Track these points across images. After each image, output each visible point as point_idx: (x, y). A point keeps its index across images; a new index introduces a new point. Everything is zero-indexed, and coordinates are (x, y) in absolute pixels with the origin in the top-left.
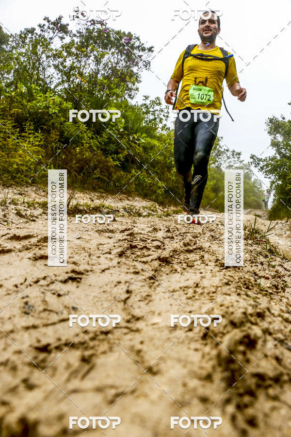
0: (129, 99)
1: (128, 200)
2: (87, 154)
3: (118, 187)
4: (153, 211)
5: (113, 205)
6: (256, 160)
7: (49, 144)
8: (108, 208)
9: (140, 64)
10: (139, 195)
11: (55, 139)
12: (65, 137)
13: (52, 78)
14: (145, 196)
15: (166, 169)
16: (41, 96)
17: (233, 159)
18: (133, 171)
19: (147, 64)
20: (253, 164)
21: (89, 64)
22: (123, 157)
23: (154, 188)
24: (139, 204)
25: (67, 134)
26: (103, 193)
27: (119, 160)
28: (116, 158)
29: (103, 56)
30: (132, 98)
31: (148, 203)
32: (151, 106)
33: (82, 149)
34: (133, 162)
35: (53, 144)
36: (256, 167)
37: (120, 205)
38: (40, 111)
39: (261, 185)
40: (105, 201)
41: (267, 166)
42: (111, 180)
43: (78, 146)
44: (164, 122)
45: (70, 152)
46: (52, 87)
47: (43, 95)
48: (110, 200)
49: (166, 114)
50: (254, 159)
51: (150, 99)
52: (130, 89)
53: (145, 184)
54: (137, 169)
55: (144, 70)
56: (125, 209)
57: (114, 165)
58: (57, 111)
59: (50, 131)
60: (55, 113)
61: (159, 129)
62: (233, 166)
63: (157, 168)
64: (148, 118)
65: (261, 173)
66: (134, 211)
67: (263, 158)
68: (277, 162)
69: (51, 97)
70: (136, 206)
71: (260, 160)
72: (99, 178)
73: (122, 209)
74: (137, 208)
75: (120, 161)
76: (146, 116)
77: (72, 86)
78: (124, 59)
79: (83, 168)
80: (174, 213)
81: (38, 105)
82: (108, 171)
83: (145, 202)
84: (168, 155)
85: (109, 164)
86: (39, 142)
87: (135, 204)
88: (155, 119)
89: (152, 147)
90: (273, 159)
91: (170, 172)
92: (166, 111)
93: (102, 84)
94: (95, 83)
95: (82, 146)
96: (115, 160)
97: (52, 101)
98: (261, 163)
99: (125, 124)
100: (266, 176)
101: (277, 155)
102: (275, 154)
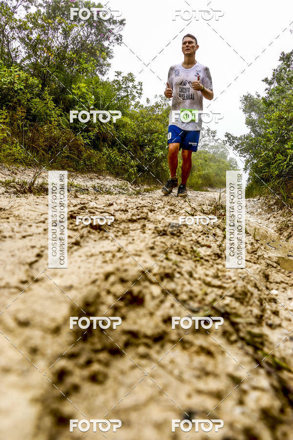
0: (99, 75)
1: (99, 179)
2: (56, 132)
3: (88, 165)
4: (123, 189)
5: (82, 184)
6: (231, 139)
7: (15, 121)
8: (76, 187)
9: (112, 38)
10: (111, 174)
11: (22, 117)
12: (32, 115)
13: (17, 52)
14: (117, 175)
15: (138, 147)
16: (5, 71)
17: (208, 137)
18: (105, 150)
19: (119, 39)
20: (228, 142)
21: (57, 37)
22: (93, 135)
23: (126, 167)
24: (110, 182)
25: (35, 111)
26: (72, 172)
27: (89, 137)
28: (86, 137)
29: (71, 29)
30: (103, 75)
31: (119, 182)
32: (124, 82)
33: (50, 126)
34: (105, 140)
35: (19, 122)
36: (231, 145)
37: (90, 184)
38: (4, 86)
39: (236, 164)
40: (74, 180)
41: (242, 144)
42: (80, 159)
43: (46, 124)
44: (137, 100)
45: (37, 130)
46: (18, 61)
47: (7, 70)
48: (79, 179)
49: (139, 91)
50: (229, 138)
51: (123, 75)
52: (102, 66)
53: (116, 163)
54: (109, 148)
55: (116, 44)
56: (94, 187)
57: (85, 143)
58: (22, 87)
59: (16, 108)
60: (21, 89)
61: (132, 107)
62: (208, 145)
63: (129, 146)
64: (119, 95)
65: (236, 152)
66: (104, 190)
67: (239, 137)
68: (252, 140)
69: (16, 72)
70: (107, 185)
71: (235, 138)
72: (68, 157)
73: (91, 188)
74: (108, 187)
75: (91, 139)
76: (118, 93)
77: (39, 61)
78: (95, 33)
79: (51, 147)
80: (145, 191)
81: (2, 80)
82: (78, 149)
83: (116, 181)
84: (141, 133)
85: (79, 142)
86: (5, 119)
87: (106, 183)
88: (127, 96)
89: (124, 125)
90: (248, 137)
91: (142, 151)
92: (139, 87)
93: (71, 59)
94: (64, 58)
95: (51, 123)
96: (85, 138)
97: (17, 76)
98: (236, 141)
99: (95, 101)
100: (241, 155)
101: (252, 134)
102: (250, 133)
